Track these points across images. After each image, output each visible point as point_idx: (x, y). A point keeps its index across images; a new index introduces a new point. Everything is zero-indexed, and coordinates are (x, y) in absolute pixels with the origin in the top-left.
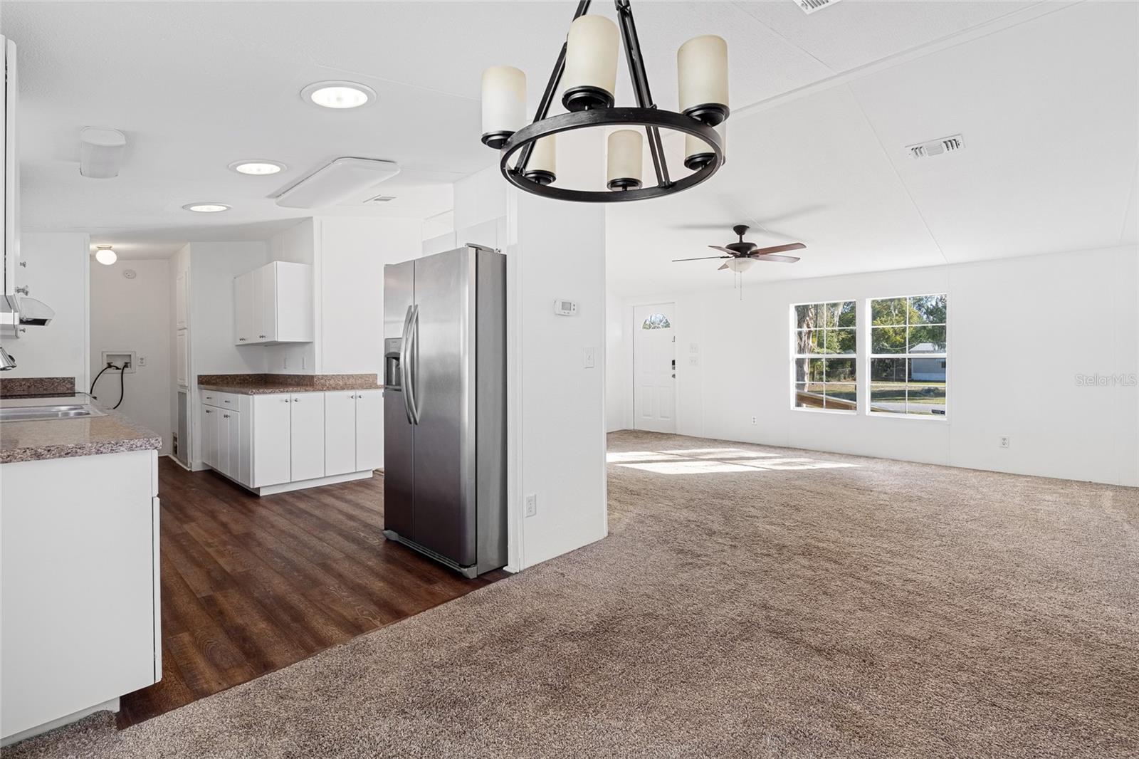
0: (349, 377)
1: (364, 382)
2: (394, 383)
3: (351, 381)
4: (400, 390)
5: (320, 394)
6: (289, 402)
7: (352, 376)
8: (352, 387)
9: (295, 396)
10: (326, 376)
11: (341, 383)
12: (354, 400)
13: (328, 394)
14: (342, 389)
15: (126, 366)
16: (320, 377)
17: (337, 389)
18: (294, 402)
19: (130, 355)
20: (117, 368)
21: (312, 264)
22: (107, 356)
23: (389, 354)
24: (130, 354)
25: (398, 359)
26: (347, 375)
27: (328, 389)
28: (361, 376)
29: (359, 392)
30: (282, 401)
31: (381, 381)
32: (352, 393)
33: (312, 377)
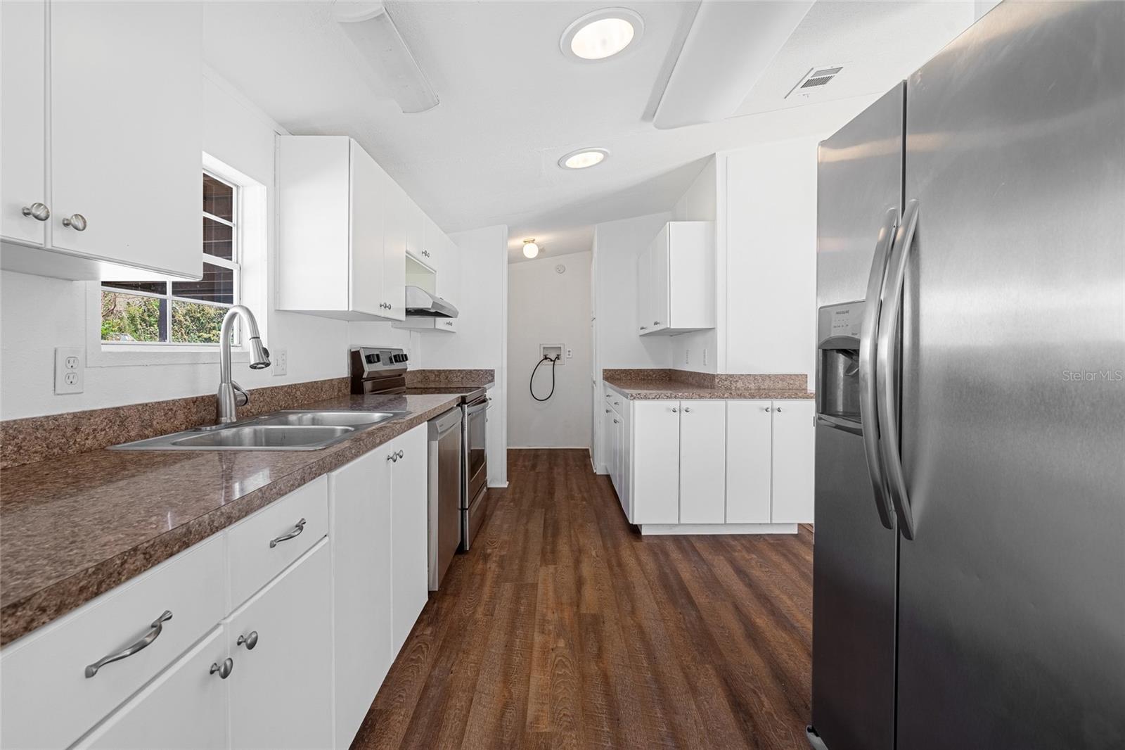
0: (764, 377)
1: (785, 387)
2: (840, 408)
3: (767, 384)
4: (858, 432)
5: (719, 404)
6: (678, 413)
7: (769, 376)
8: (767, 395)
9: (686, 404)
10: (731, 376)
11: (752, 386)
12: (770, 413)
13: (732, 403)
14: (753, 397)
15: (558, 357)
16: (724, 378)
17: (745, 397)
18: (684, 413)
19: (560, 348)
20: (551, 360)
21: (714, 220)
22: (544, 348)
23: (827, 342)
24: (559, 346)
25: (852, 353)
26: (761, 375)
27: (732, 396)
28: (783, 378)
29: (778, 403)
30: (668, 409)
31: (812, 387)
32: (767, 403)
33: (713, 376)
